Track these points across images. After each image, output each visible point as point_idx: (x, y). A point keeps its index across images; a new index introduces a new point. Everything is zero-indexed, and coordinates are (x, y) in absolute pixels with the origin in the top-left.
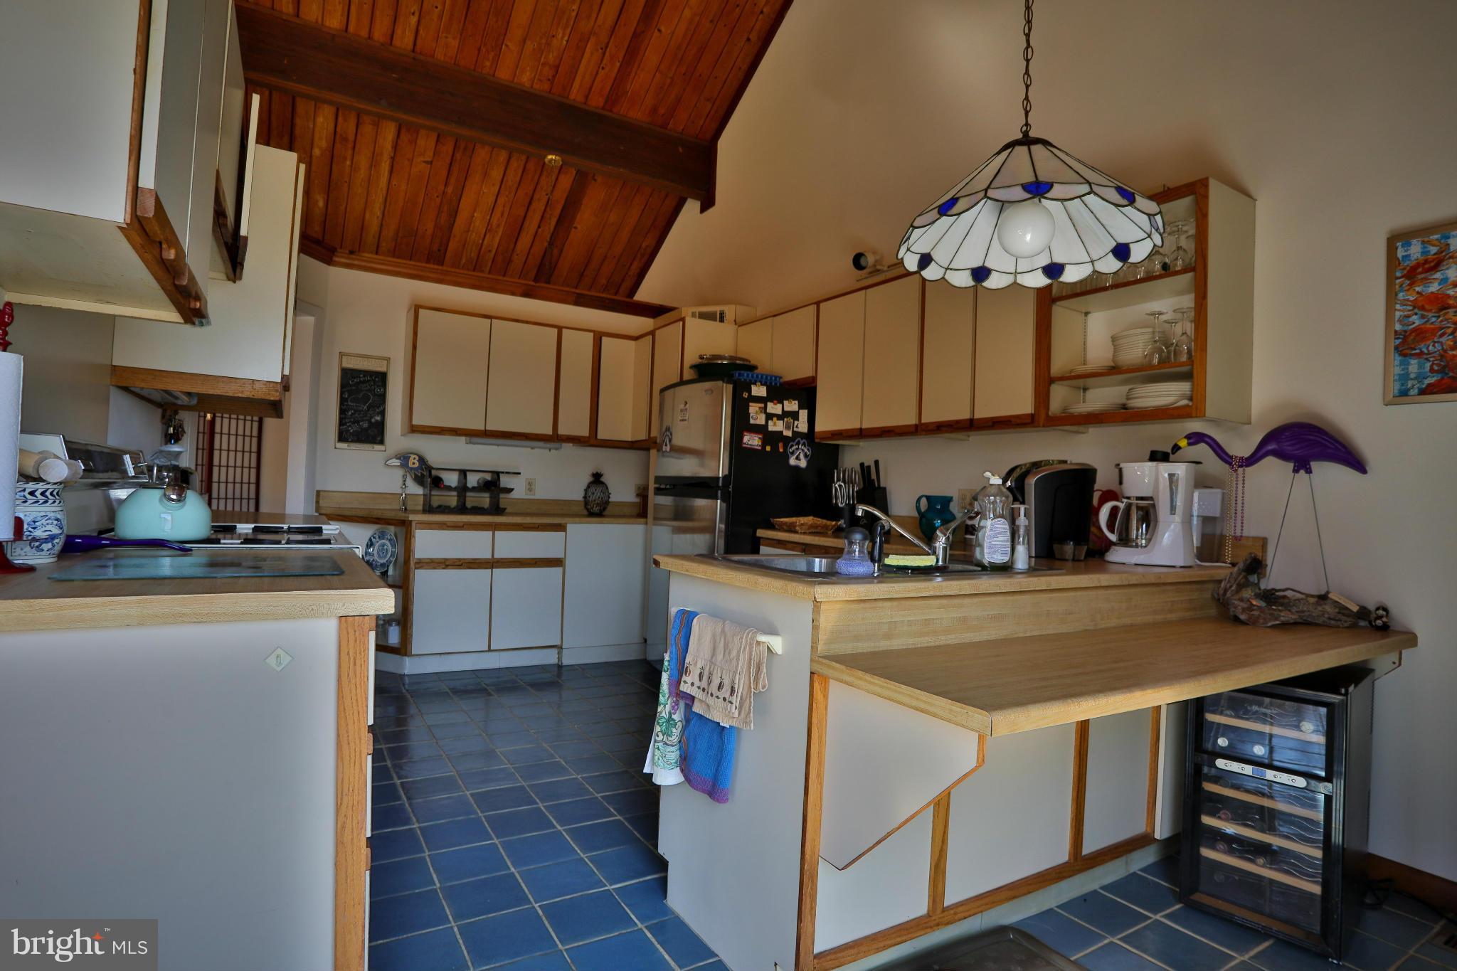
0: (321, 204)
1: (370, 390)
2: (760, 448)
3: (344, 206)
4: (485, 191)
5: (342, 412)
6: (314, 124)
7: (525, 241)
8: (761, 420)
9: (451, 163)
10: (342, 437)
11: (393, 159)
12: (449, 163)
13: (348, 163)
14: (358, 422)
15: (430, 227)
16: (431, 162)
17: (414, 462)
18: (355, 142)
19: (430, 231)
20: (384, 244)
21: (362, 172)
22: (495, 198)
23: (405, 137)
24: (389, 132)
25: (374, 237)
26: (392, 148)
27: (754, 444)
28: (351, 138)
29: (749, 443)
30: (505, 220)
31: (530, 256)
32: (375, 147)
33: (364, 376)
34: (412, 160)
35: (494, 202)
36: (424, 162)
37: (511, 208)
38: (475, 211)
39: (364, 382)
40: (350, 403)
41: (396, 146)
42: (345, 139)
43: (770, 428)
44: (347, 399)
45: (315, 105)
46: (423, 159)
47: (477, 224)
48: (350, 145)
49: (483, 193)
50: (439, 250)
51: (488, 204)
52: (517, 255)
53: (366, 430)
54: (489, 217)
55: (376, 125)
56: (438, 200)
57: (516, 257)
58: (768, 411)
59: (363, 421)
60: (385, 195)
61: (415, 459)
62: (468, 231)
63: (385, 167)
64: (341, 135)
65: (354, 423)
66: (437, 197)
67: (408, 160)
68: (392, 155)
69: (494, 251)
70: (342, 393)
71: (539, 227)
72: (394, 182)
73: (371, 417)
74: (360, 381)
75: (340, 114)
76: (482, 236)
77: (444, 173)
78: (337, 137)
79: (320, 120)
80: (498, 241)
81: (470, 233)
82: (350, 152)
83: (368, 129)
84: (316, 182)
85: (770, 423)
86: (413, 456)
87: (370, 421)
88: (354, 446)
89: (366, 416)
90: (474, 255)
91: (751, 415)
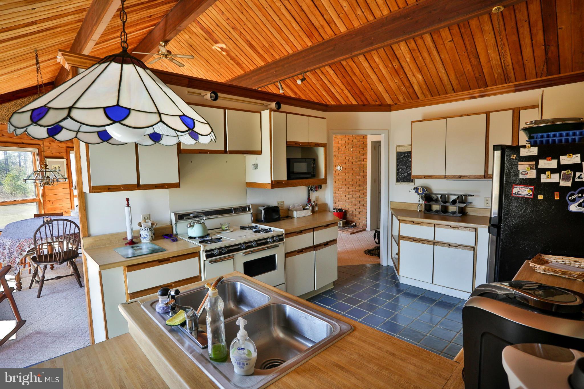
0: (421, 77)
1: (407, 160)
2: (531, 197)
3: (429, 74)
4: (487, 38)
5: (397, 170)
6: (401, 51)
7: (527, 52)
8: (533, 174)
9: (461, 35)
10: (398, 181)
11: (436, 47)
12: (460, 36)
13: (420, 58)
14: (403, 174)
15: (469, 67)
16: (453, 40)
17: (420, 190)
18: (418, 49)
19: (470, 70)
20: (453, 83)
21: (427, 58)
22: (494, 39)
23: (435, 36)
24: (428, 38)
25: (447, 81)
26: (433, 43)
27: (524, 193)
28: (416, 48)
29: (519, 193)
30: (507, 46)
31: (536, 58)
32: (426, 47)
33: (405, 154)
34: (444, 44)
35: (495, 41)
36: (449, 41)
37: (507, 39)
38: (487, 51)
39: (405, 156)
40: (400, 166)
41: (434, 42)
42: (414, 50)
43: (543, 181)
44: (399, 164)
45: (398, 44)
46: (448, 41)
47: (492, 55)
48: (417, 51)
49: (486, 40)
50: (480, 76)
51: (492, 43)
52: (526, 61)
53: (406, 177)
54: (497, 50)
55: (422, 38)
56: (466, 54)
57: (527, 62)
58: (540, 167)
59: (405, 173)
60: (441, 63)
61: (421, 189)
62: (490, 61)
63: (435, 52)
64: (412, 49)
65: (402, 174)
66: (465, 53)
67: (442, 44)
68: (434, 46)
69: (511, 64)
70: (397, 162)
71: (532, 40)
72: (442, 56)
73: (408, 171)
74: (404, 156)
75: (407, 42)
76: (499, 60)
77: (461, 41)
78: (411, 51)
79: (402, 48)
80: (510, 58)
81: (491, 61)
82: (419, 53)
83: (420, 41)
84: (414, 70)
85: (542, 176)
86: (420, 188)
87: (407, 173)
88: (402, 183)
89: (406, 171)
90: (500, 70)
91: (520, 172)
